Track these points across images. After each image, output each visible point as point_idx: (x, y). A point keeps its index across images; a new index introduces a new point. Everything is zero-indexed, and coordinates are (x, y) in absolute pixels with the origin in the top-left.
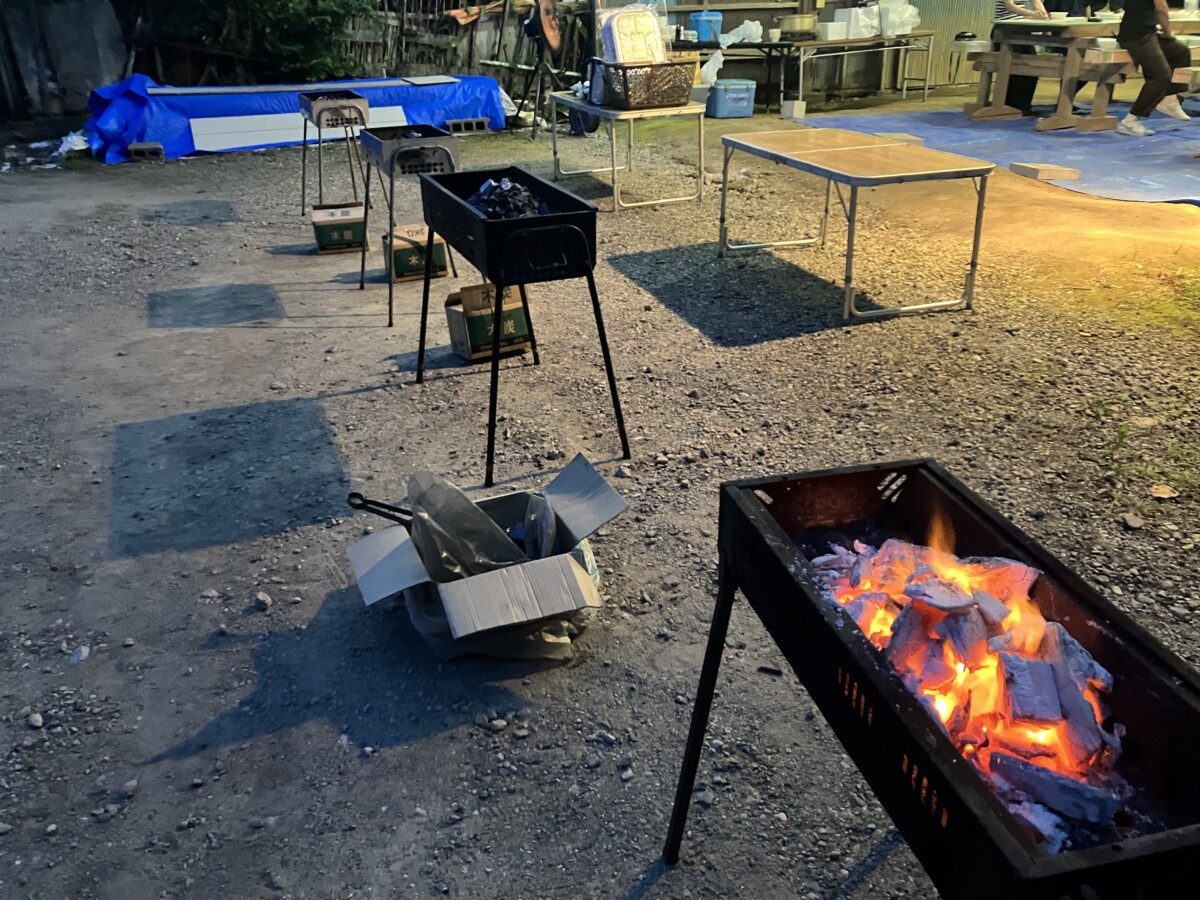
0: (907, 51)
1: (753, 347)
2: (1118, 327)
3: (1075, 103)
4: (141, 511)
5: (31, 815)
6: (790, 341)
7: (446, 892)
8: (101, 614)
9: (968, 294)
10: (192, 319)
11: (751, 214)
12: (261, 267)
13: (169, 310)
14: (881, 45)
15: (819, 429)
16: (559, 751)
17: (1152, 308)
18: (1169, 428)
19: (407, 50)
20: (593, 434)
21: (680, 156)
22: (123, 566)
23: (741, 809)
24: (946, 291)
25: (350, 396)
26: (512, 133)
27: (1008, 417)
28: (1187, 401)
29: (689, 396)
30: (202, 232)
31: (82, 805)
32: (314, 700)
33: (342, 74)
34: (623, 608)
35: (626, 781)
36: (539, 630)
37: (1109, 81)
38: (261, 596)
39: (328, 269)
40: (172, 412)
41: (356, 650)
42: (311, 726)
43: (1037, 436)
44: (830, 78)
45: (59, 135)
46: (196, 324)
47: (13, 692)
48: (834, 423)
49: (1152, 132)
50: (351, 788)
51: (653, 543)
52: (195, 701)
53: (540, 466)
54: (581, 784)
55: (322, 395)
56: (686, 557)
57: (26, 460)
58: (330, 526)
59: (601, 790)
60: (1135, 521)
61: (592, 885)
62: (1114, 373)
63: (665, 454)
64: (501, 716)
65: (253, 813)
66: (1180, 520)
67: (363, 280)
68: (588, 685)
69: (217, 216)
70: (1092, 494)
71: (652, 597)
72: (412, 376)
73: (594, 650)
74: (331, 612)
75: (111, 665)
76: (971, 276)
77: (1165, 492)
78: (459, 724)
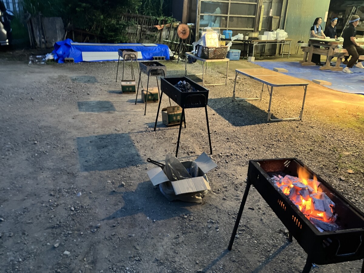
0: (284, 44)
1: (243, 127)
2: (341, 128)
3: (331, 62)
4: (87, 160)
5: (76, 230)
6: (253, 126)
7: (177, 253)
8: (82, 185)
9: (301, 116)
10: (91, 110)
11: (241, 89)
12: (107, 96)
13: (84, 107)
14: (277, 42)
15: (261, 150)
16: (201, 224)
17: (350, 123)
18: (353, 155)
19: (142, 36)
20: (202, 147)
21: (220, 71)
22: (86, 174)
23: (246, 239)
24: (295, 115)
25: (137, 134)
26: (171, 61)
27: (311, 150)
28: (358, 149)
29: (227, 139)
30: (88, 85)
31: (88, 229)
32: (139, 208)
33: (124, 41)
34: (214, 192)
35: (218, 231)
36: (195, 195)
37: (341, 57)
38: (123, 183)
39: (125, 98)
40: (90, 135)
41: (148, 197)
42: (140, 214)
43: (318, 155)
44: (261, 50)
45: (44, 54)
46: (92, 111)
47: (65, 202)
48: (265, 148)
49: (352, 72)
50: (151, 229)
51: (220, 176)
52: (110, 207)
53: (189, 155)
54: (207, 231)
55: (129, 133)
56: (229, 180)
57: (55, 145)
58: (137, 167)
59: (212, 233)
60: (343, 178)
61: (212, 254)
62: (339, 140)
63: (221, 154)
64: (186, 215)
65: (129, 233)
66: (354, 179)
67: (136, 102)
68: (206, 209)
69: (92, 80)
70: (332, 171)
71: (221, 189)
72: (153, 129)
73: (207, 201)
74: (140, 188)
75: (88, 197)
76: (302, 112)
77: (351, 171)
78: (175, 216)
